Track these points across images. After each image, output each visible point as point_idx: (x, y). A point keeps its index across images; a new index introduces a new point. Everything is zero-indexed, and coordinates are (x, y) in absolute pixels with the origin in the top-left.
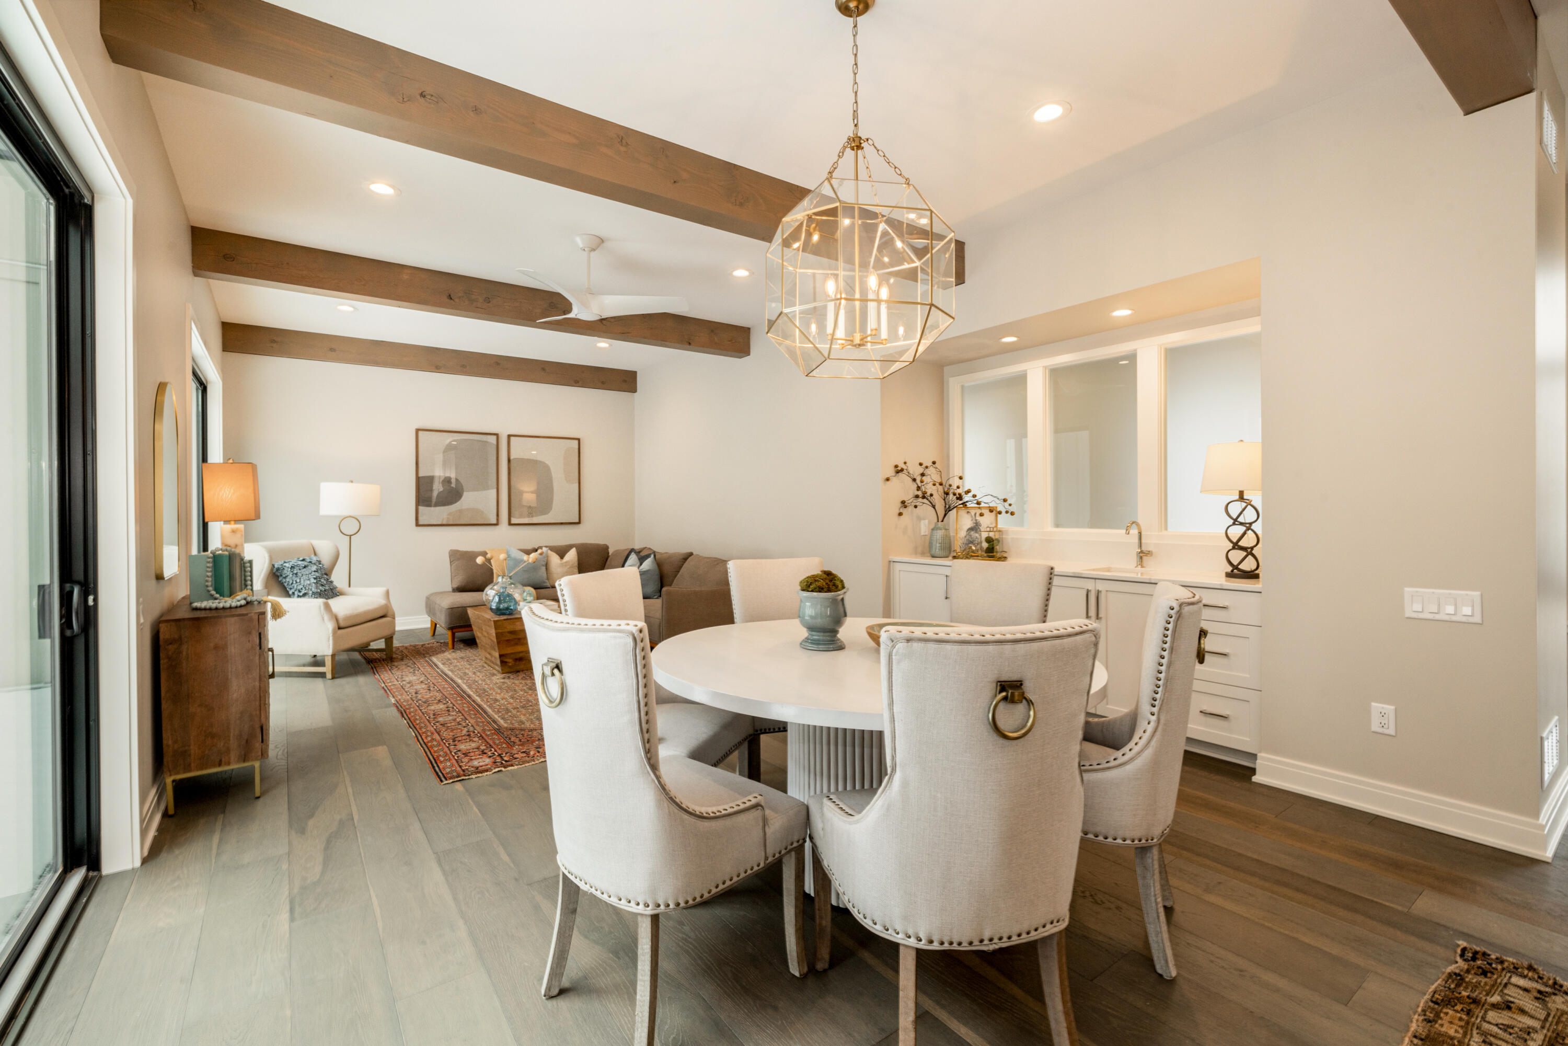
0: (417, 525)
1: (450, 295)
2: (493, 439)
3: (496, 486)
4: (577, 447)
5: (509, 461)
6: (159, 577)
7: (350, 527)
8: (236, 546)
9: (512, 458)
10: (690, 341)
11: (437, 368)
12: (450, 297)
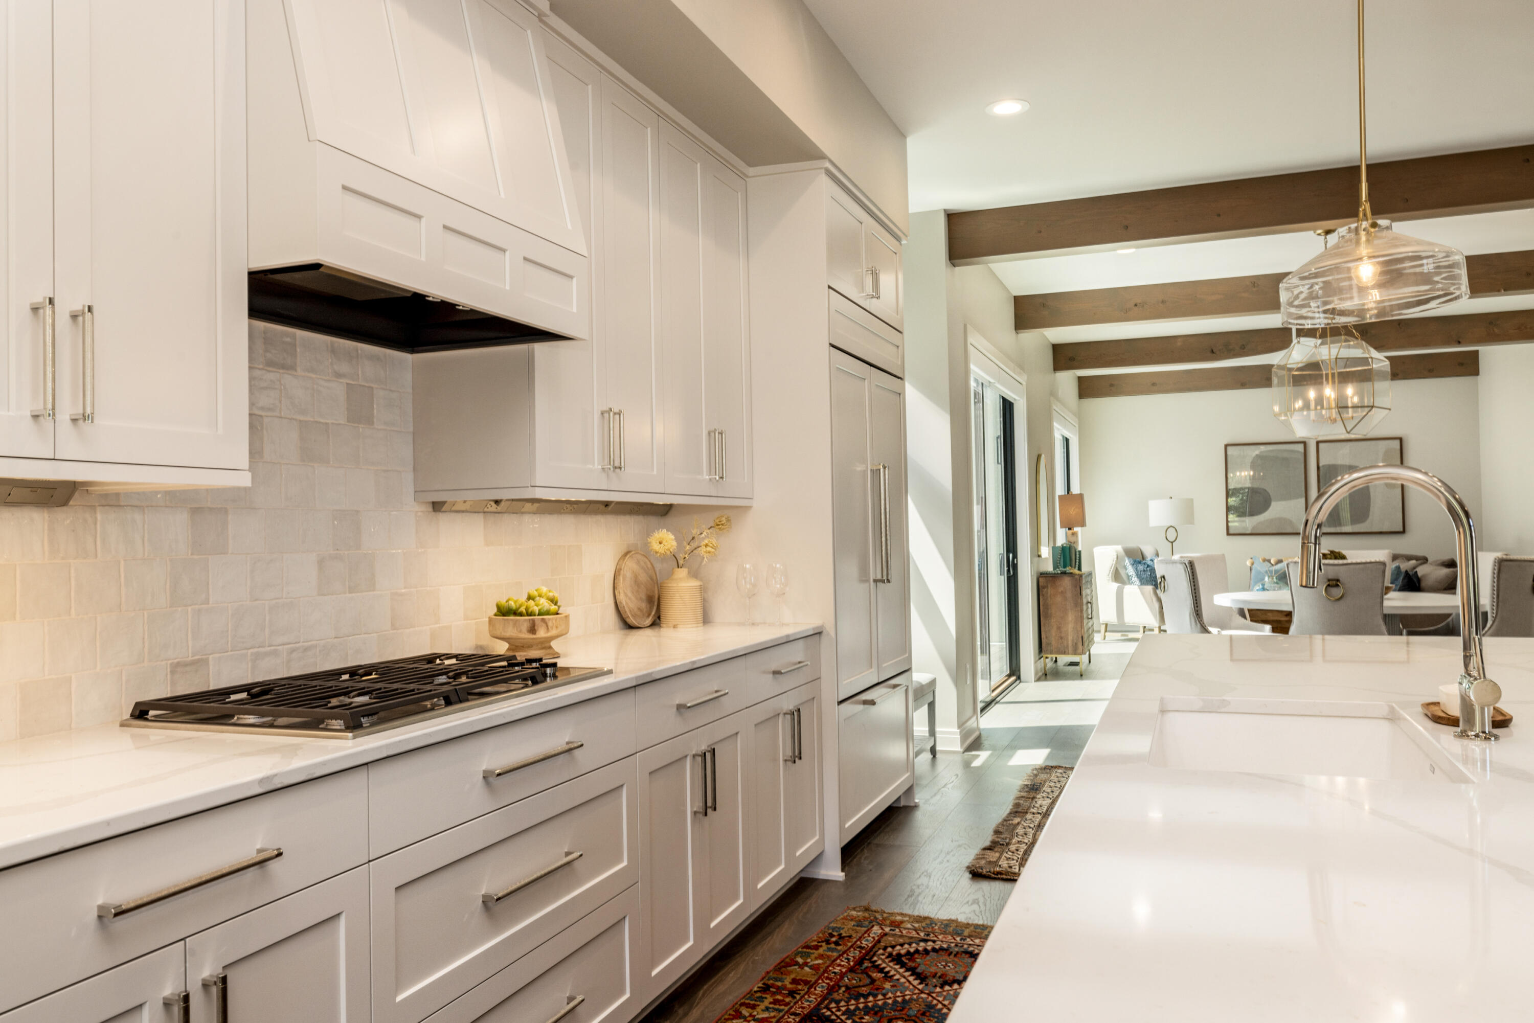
0: (1228, 534)
1: (1212, 351)
2: (1300, 448)
3: (1304, 494)
4: (1399, 447)
5: (1318, 468)
6: (1039, 556)
7: (1171, 535)
8: (1074, 543)
9: (1321, 465)
10: (1460, 340)
11: (1243, 385)
12: (1212, 352)
